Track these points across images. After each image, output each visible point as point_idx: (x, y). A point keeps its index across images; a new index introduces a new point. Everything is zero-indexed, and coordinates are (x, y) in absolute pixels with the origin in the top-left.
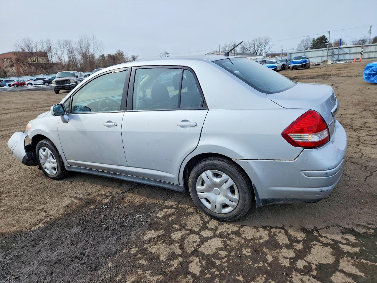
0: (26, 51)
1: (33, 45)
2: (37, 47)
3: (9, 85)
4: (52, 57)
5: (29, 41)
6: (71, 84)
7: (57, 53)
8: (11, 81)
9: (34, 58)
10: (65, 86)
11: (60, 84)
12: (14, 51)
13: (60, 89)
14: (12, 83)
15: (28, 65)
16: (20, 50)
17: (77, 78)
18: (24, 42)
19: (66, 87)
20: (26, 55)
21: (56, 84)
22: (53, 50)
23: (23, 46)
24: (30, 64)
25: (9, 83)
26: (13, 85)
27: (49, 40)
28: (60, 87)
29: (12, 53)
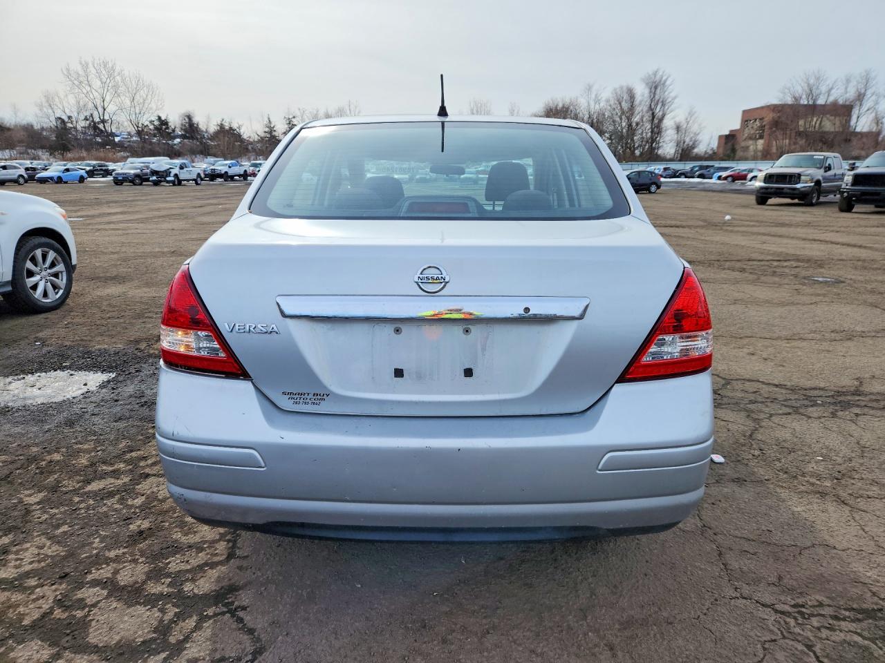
0: (802, 102)
1: (824, 89)
2: (833, 91)
3: (719, 178)
4: (858, 117)
5: (818, 79)
6: (798, 186)
7: (877, 107)
8: (726, 169)
9: (815, 119)
10: (783, 189)
11: (772, 183)
12: (775, 102)
13: (770, 196)
14: (724, 174)
15: (793, 134)
16: (789, 101)
17: (826, 171)
18: (805, 80)
19: (785, 191)
20: (798, 112)
21: (765, 183)
22: (867, 101)
23: (800, 89)
24: (799, 134)
25: (720, 174)
26: (726, 178)
27: (867, 75)
28: (769, 190)
29: (768, 107)
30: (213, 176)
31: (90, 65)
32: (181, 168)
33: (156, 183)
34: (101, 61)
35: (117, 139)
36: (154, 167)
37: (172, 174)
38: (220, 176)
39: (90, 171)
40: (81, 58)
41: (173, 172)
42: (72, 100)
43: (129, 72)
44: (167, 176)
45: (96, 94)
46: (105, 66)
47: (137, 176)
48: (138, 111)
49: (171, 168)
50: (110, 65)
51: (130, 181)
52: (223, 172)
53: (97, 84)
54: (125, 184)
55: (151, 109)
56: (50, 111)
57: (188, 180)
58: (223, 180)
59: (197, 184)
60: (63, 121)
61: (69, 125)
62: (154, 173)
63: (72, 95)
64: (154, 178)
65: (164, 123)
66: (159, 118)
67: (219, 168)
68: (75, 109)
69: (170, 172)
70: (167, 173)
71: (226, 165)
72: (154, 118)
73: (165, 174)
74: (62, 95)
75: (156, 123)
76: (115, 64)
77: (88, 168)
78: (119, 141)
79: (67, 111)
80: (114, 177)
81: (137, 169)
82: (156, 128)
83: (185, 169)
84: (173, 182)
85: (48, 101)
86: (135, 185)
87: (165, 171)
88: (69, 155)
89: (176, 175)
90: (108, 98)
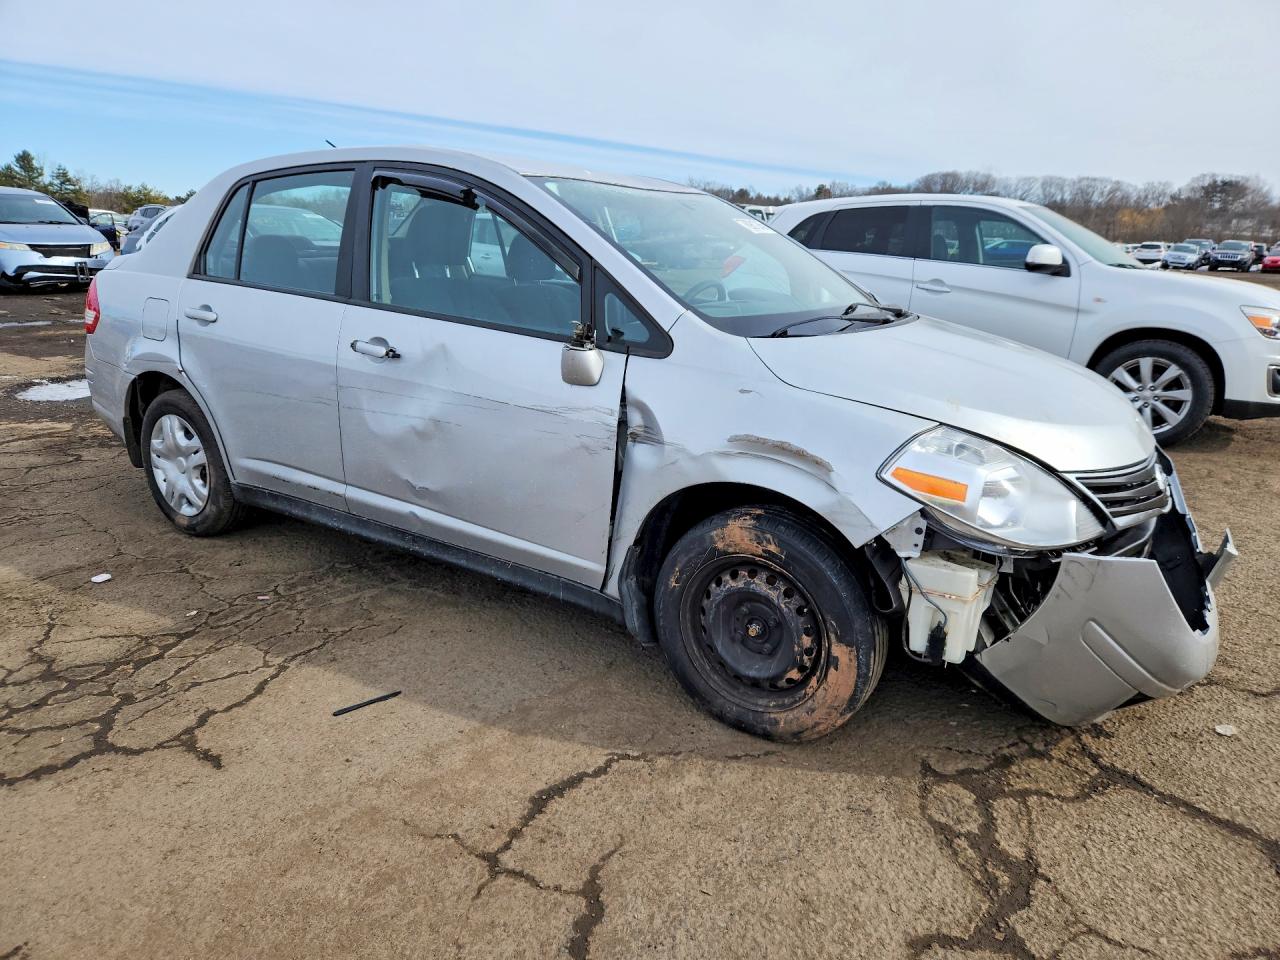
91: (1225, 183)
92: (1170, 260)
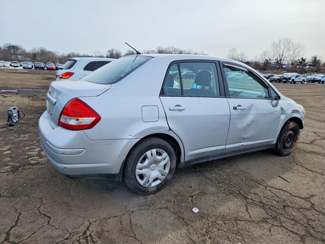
30: (314, 81)
31: (282, 41)
32: (296, 77)
33: (284, 82)
34: (286, 39)
35: (284, 66)
36: (285, 76)
37: (291, 79)
38: (317, 81)
39: (268, 77)
40: (279, 39)
41: (292, 78)
42: (272, 53)
43: (296, 42)
44: (289, 80)
45: (281, 51)
46: (287, 41)
47: (278, 79)
48: (295, 56)
49: (292, 77)
50: (289, 40)
51: (275, 81)
52: (318, 80)
53: (282, 47)
54: (273, 82)
55: (300, 55)
56: (264, 57)
57: (299, 82)
58: (317, 83)
59: (302, 83)
60: (267, 61)
61: (269, 62)
62: (285, 78)
63: (273, 52)
64: (284, 80)
65: (303, 60)
66: (302, 58)
67: (317, 78)
68: (272, 56)
69: (291, 78)
70: (290, 78)
71: (321, 77)
72: (300, 58)
73: (289, 79)
74: (269, 51)
75: (301, 60)
76: (291, 39)
77: (267, 76)
78: (285, 67)
79: (270, 57)
80: (270, 79)
81: (279, 77)
82: (300, 62)
83: (298, 78)
84: (291, 82)
85: (264, 54)
86: (276, 82)
87: (289, 78)
88: (266, 72)
89: (293, 80)
90: (285, 52)
91: (13, 46)
92: (25, 66)
